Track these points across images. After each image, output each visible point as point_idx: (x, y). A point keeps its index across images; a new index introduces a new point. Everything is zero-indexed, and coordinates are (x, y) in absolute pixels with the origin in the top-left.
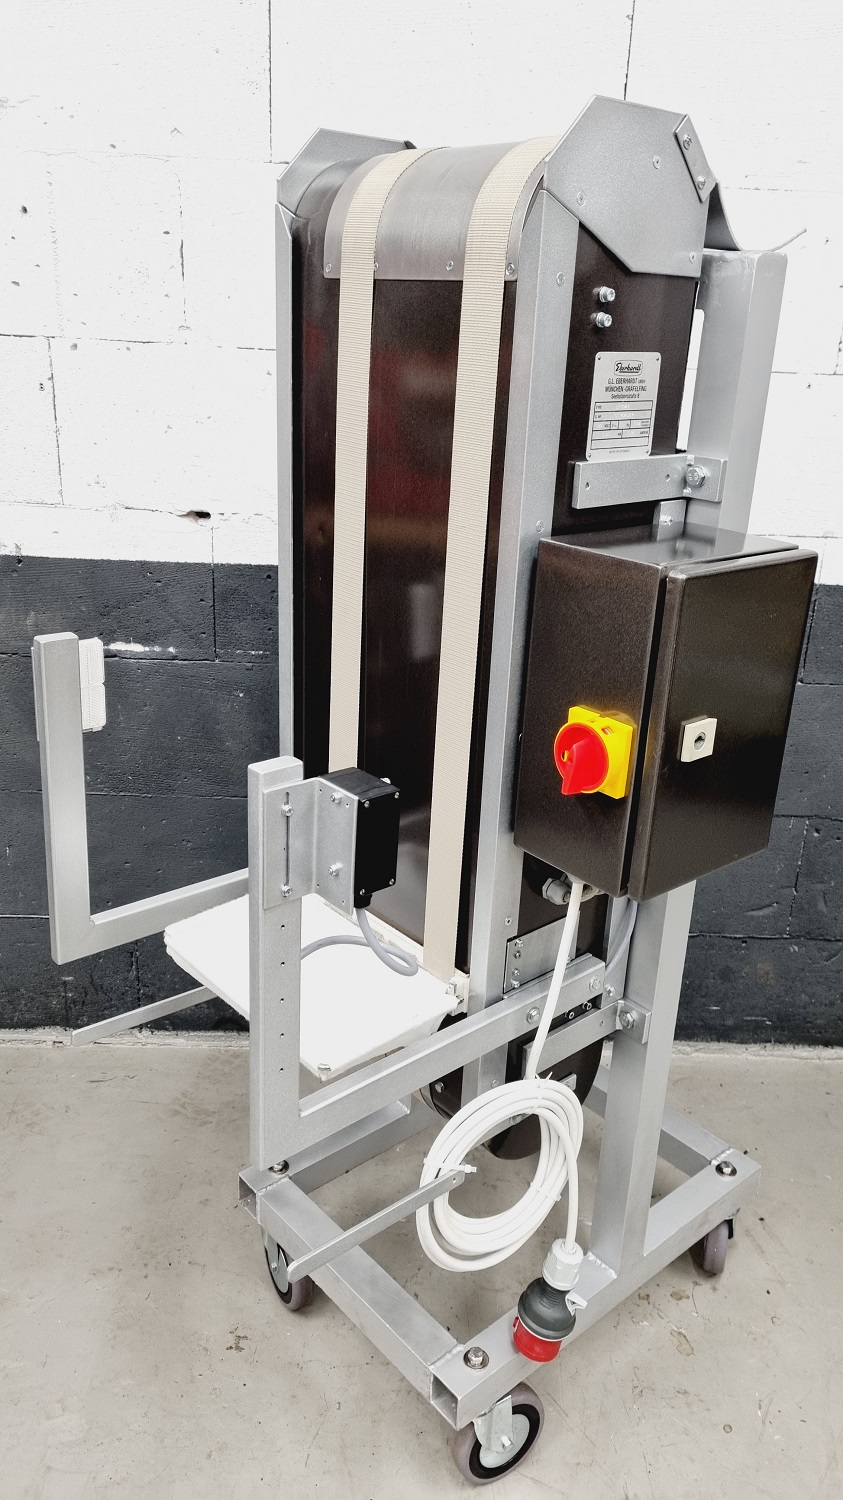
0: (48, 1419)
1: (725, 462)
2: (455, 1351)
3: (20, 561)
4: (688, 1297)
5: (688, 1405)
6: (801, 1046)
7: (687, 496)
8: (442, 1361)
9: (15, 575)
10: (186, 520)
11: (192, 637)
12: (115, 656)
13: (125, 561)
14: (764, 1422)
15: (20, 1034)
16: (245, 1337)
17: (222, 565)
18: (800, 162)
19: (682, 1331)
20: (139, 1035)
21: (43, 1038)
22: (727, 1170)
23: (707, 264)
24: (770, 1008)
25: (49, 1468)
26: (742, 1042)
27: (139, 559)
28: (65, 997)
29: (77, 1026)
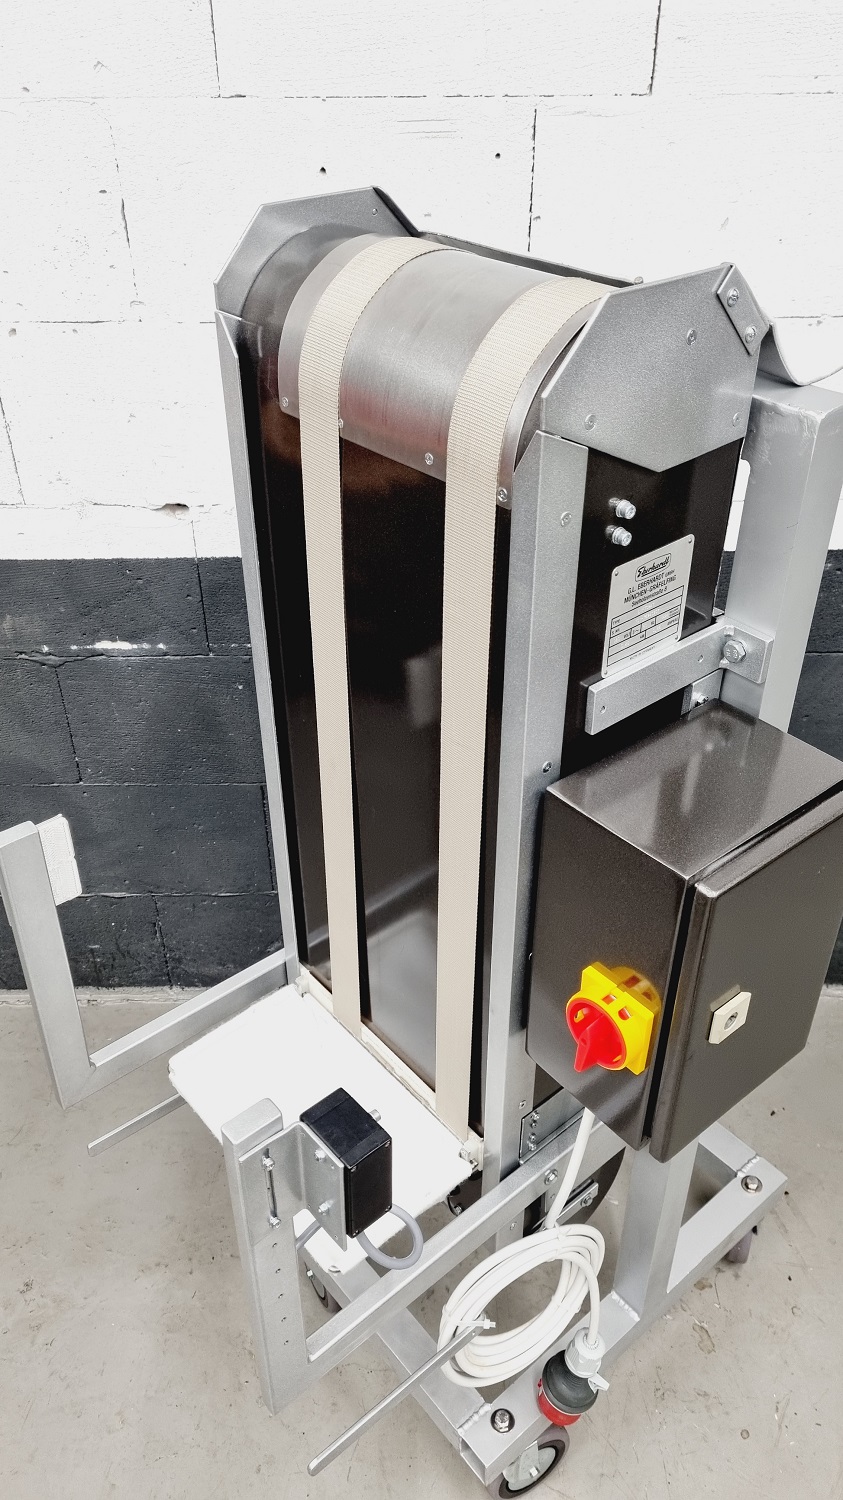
0: (109, 1432)
1: (772, 642)
2: (482, 1412)
4: (711, 1286)
5: (708, 1408)
7: (724, 667)
8: (470, 1423)
11: (181, 633)
12: (102, 655)
13: (100, 560)
14: (780, 1427)
17: (207, 559)
19: (706, 1326)
20: (170, 991)
22: (753, 1186)
23: (756, 409)
27: (115, 558)
28: (94, 962)
29: (109, 986)
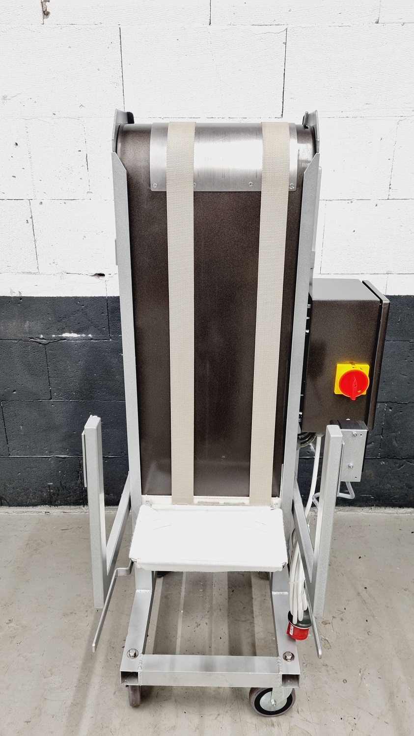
0: (45, 678)
3: (21, 299)
4: (330, 623)
5: (327, 671)
6: (388, 508)
9: (19, 305)
10: (94, 277)
11: (99, 330)
12: (65, 339)
13: (68, 297)
14: (361, 679)
15: (31, 509)
17: (111, 297)
18: (367, 104)
19: (327, 639)
20: (83, 508)
21: (40, 510)
24: (373, 491)
25: (45, 699)
26: (360, 506)
27: (74, 296)
28: (50, 492)
29: (56, 505)
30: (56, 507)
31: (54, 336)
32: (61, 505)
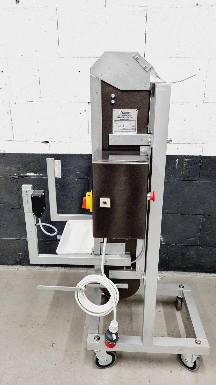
0: (6, 361)
3: (5, 154)
5: (162, 365)
6: (204, 273)
9: (4, 157)
10: (43, 143)
11: (46, 171)
12: (28, 176)
13: (29, 154)
14: (180, 371)
15: (10, 267)
16: (55, 343)
17: (52, 154)
18: (191, 50)
20: (38, 267)
21: (15, 268)
24: (195, 263)
25: (5, 373)
26: (188, 272)
28: (20, 258)
30: (23, 266)
31: (22, 174)
32: (26, 265)
